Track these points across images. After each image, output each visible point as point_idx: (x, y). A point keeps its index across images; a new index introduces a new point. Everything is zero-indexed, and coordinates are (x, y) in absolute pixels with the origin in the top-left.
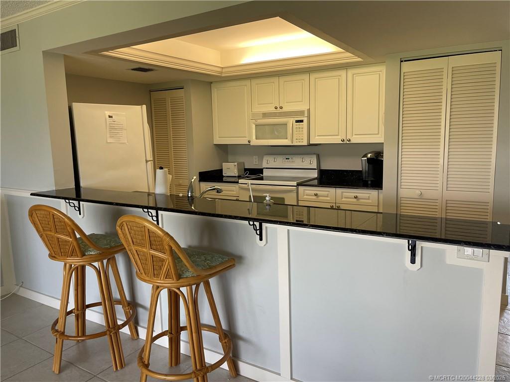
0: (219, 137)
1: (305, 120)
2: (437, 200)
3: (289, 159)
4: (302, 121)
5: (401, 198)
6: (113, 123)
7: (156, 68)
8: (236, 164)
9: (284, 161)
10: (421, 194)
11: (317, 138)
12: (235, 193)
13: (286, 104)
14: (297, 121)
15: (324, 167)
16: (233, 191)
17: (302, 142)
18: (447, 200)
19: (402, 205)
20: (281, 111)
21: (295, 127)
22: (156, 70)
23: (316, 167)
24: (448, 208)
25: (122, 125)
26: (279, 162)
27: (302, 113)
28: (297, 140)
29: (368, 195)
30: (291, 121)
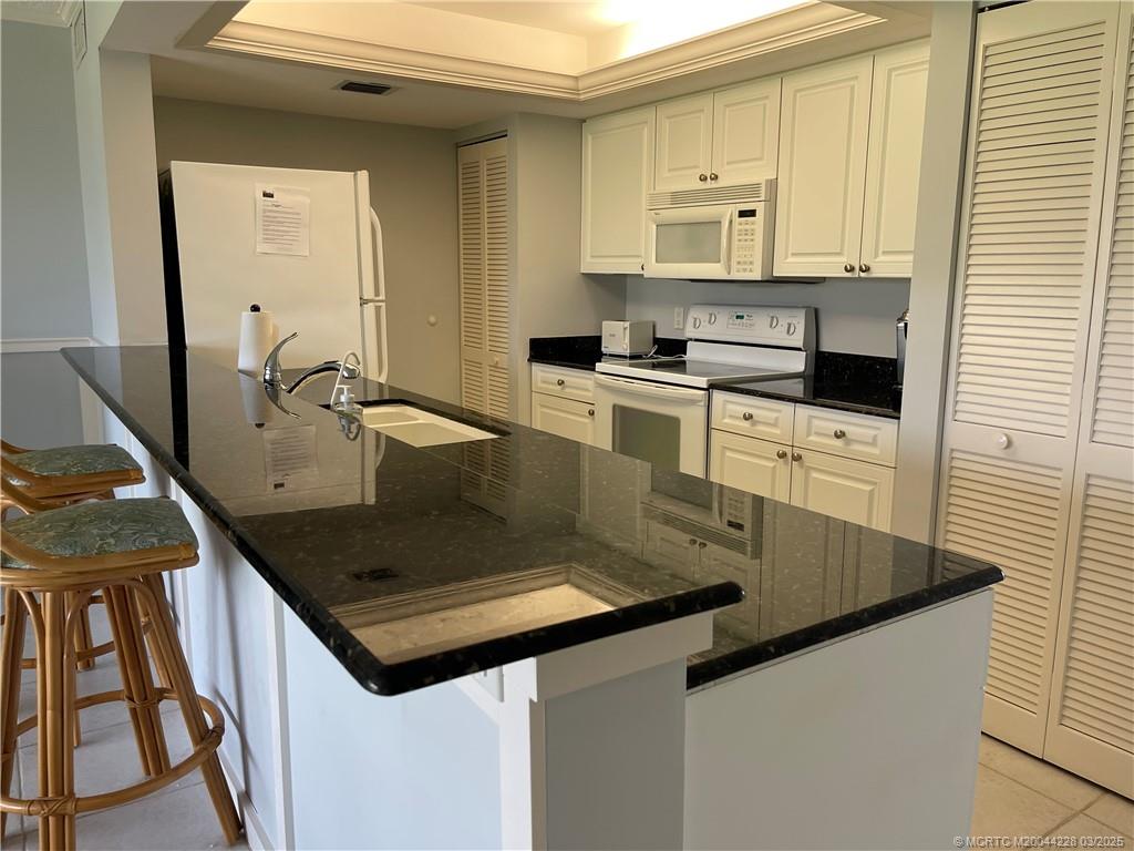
0: (592, 257)
1: (760, 208)
2: (1060, 469)
3: (742, 317)
4: (752, 213)
5: (952, 450)
6: (275, 208)
7: (398, 84)
8: (627, 324)
9: (731, 321)
10: (1009, 444)
11: (790, 259)
12: (590, 394)
13: (726, 167)
14: (743, 214)
15: (828, 346)
16: (587, 390)
17: (751, 271)
18: (1089, 476)
19: (955, 473)
20: (714, 185)
21: (736, 227)
22: (398, 88)
23: (800, 344)
24: (1091, 502)
25: (298, 214)
26: (721, 324)
27: (753, 189)
28: (739, 266)
29: (873, 432)
30: (729, 211)
